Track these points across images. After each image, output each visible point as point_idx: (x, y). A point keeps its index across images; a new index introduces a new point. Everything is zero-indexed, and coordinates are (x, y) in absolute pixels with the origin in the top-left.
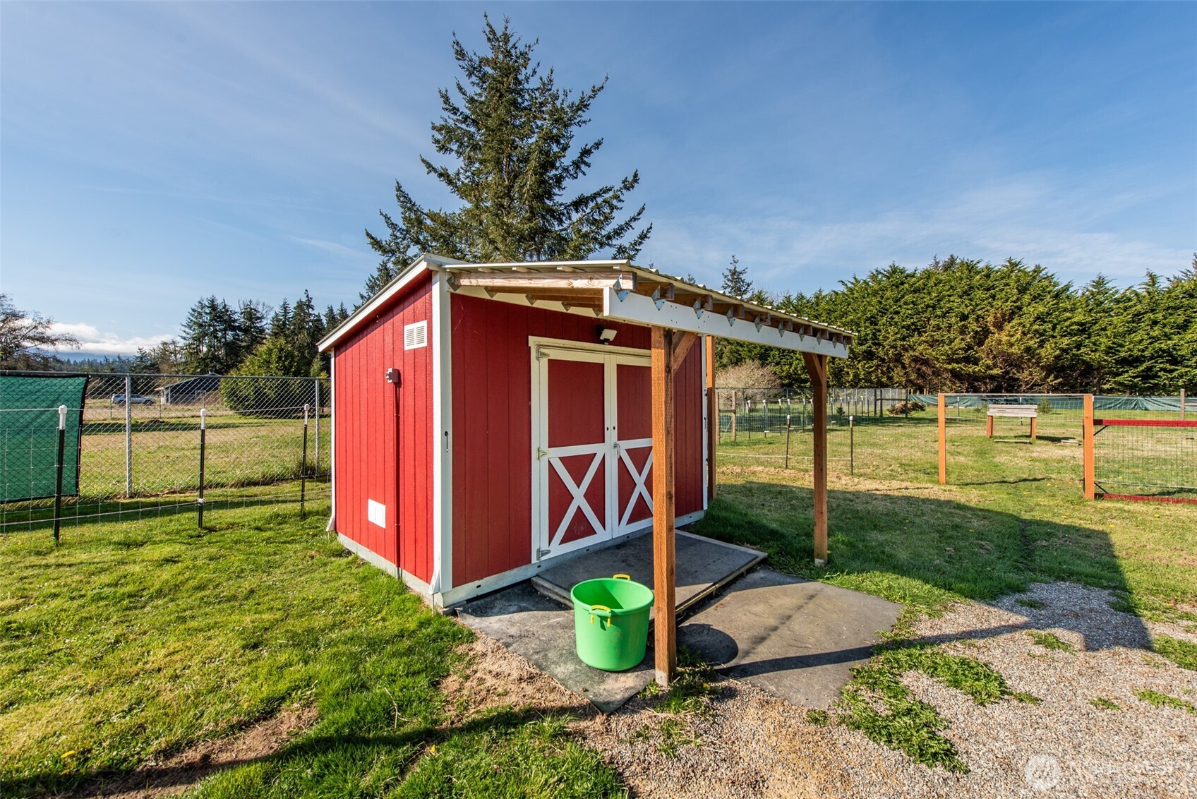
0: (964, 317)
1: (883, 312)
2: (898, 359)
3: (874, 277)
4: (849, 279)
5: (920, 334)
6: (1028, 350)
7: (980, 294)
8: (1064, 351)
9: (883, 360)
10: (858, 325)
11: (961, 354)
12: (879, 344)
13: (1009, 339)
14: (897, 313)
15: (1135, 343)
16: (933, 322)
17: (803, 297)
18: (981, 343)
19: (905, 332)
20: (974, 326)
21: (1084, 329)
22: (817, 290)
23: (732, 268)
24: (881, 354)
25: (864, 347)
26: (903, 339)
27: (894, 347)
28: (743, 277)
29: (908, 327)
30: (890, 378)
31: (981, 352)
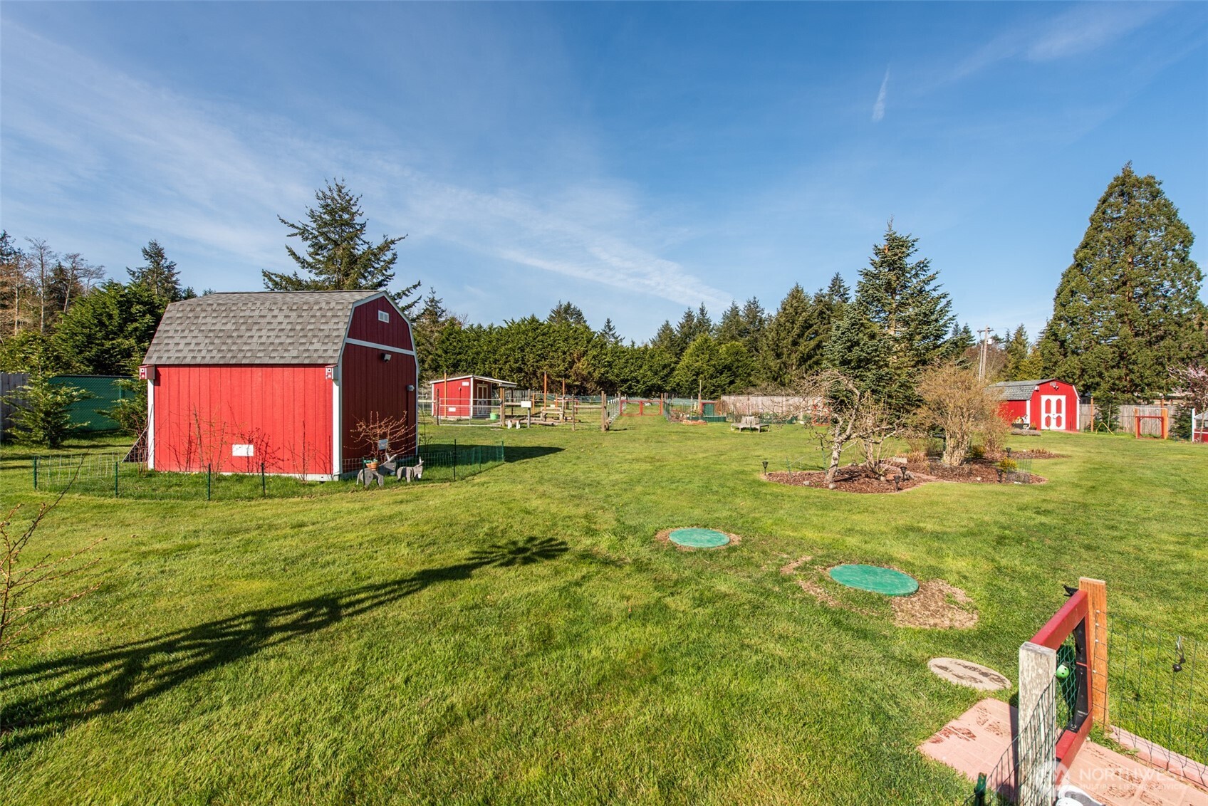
0: (564, 353)
1: (527, 344)
2: (534, 373)
3: (523, 321)
4: (509, 320)
5: (545, 360)
6: (589, 373)
7: (571, 341)
8: (603, 375)
9: (527, 373)
10: (514, 351)
11: (563, 373)
12: (525, 364)
13: (582, 366)
14: (534, 346)
15: (626, 373)
16: (551, 354)
17: (481, 327)
18: (571, 368)
19: (538, 358)
20: (569, 359)
21: (610, 365)
22: (490, 323)
23: (431, 297)
24: (526, 370)
25: (517, 365)
26: (537, 362)
27: (533, 366)
28: (439, 305)
29: (539, 355)
30: (531, 384)
31: (571, 372)
